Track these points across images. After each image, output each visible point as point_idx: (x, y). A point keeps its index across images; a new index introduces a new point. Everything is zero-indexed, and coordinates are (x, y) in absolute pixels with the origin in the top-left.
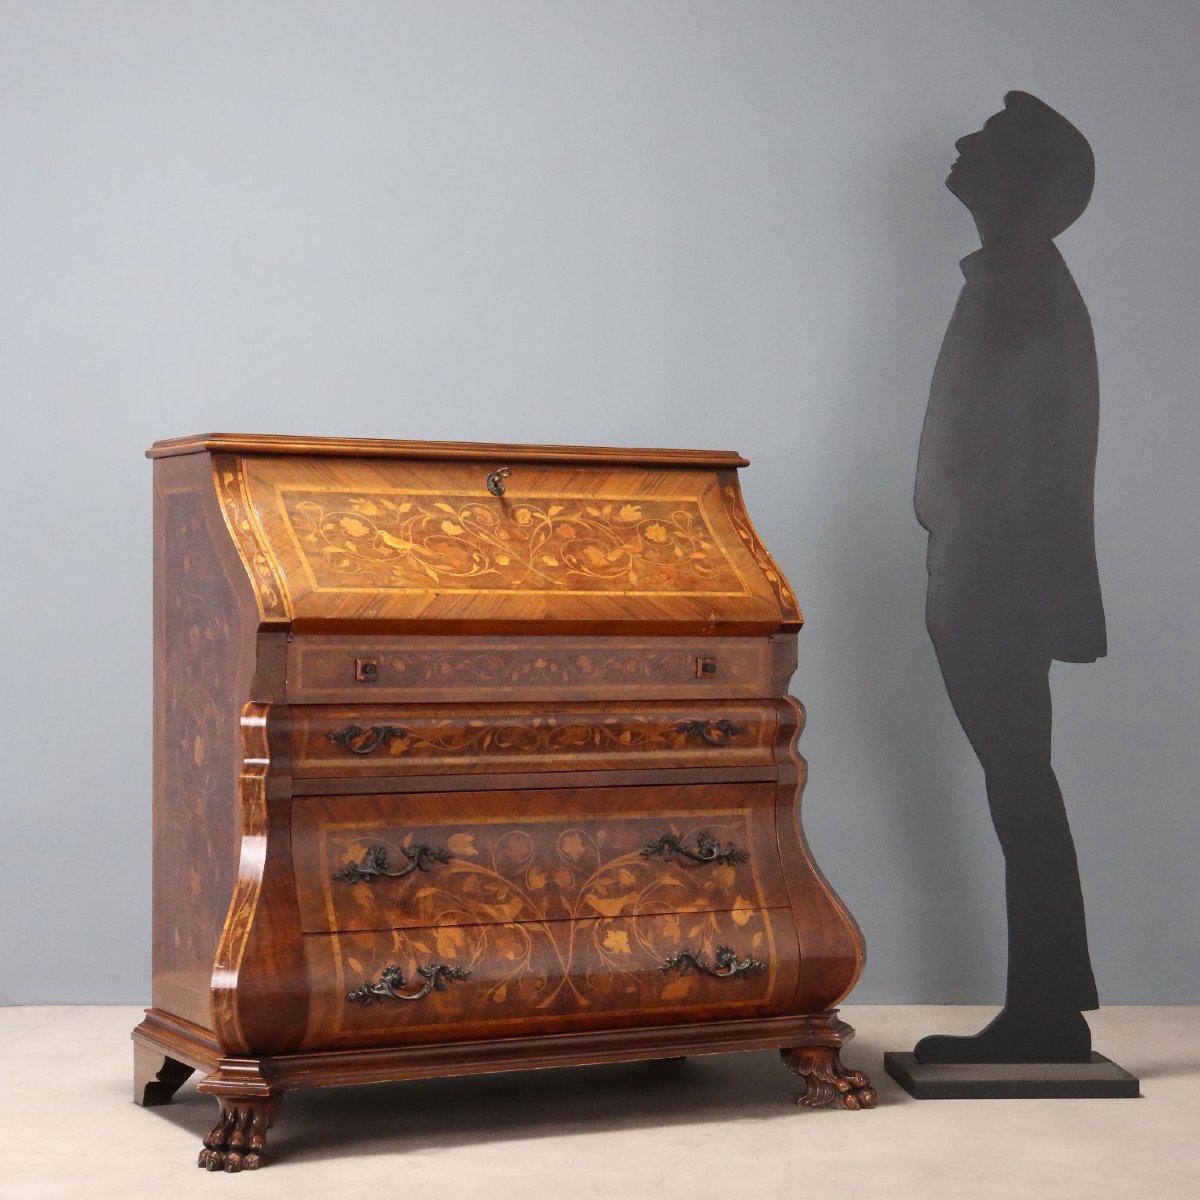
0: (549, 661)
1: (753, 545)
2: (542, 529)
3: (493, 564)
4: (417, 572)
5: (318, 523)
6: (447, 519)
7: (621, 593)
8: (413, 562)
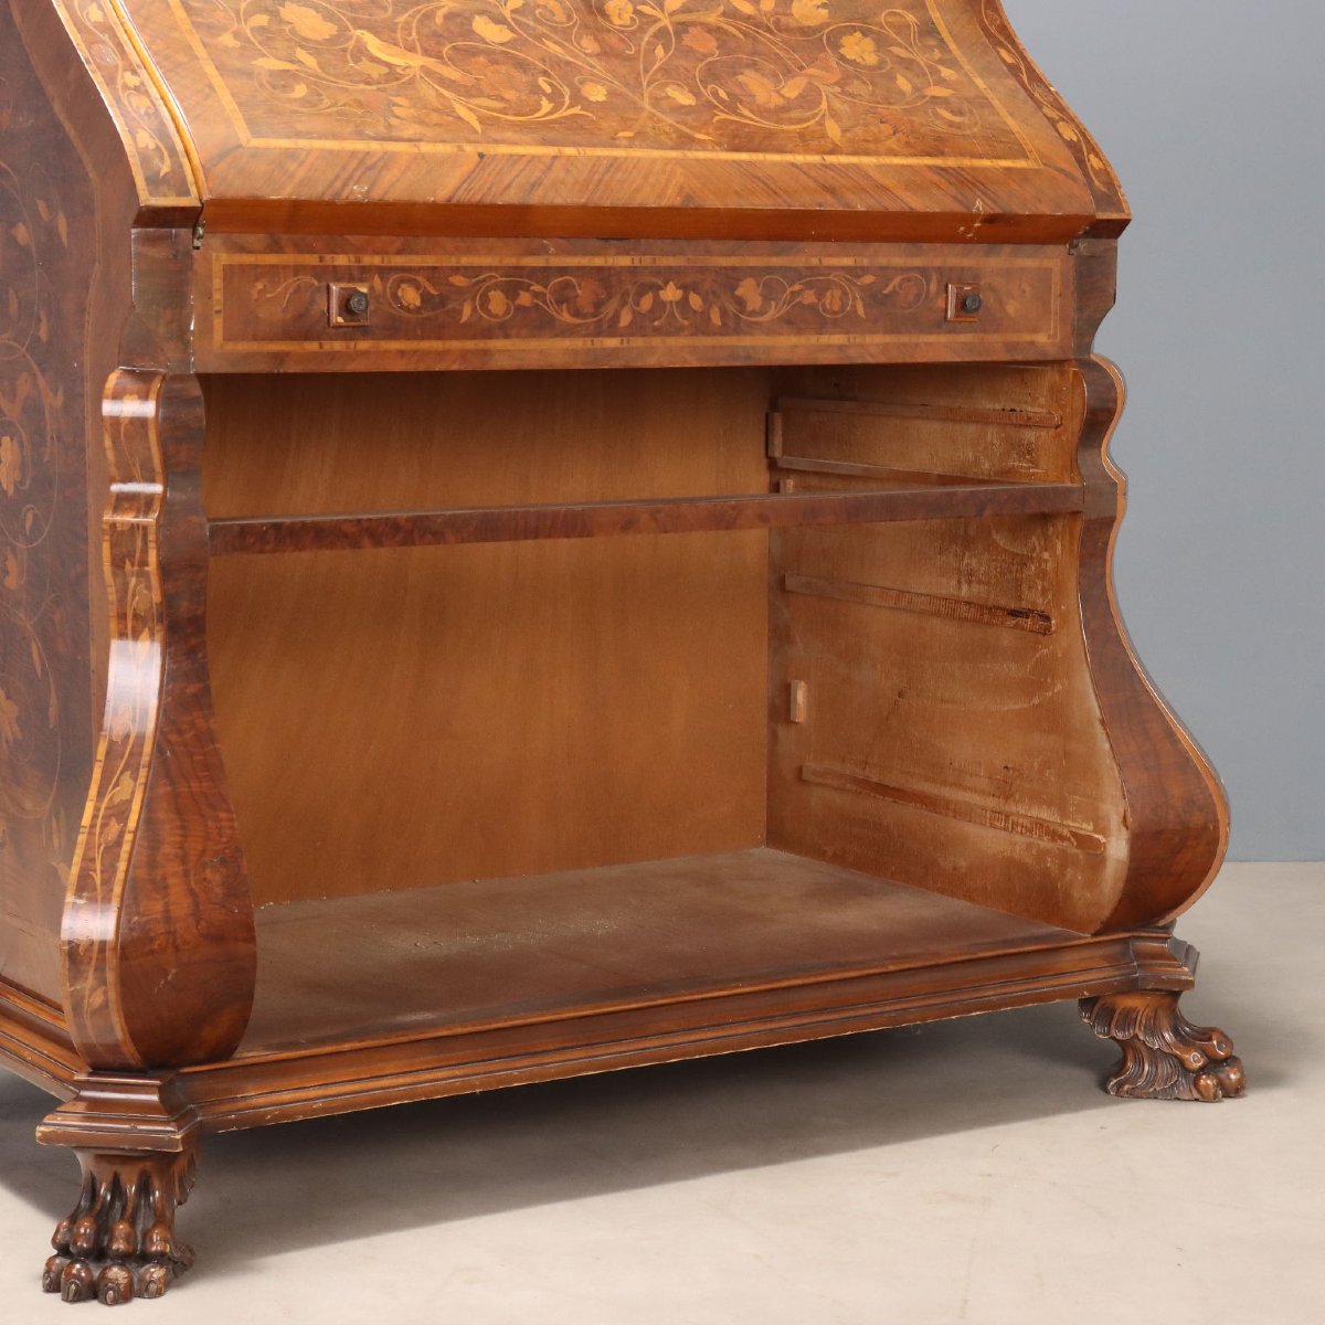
0: (686, 288)
1: (1026, 75)
2: (655, 36)
3: (577, 98)
4: (436, 110)
5: (237, 13)
6: (482, 13)
7: (814, 159)
8: (428, 91)
